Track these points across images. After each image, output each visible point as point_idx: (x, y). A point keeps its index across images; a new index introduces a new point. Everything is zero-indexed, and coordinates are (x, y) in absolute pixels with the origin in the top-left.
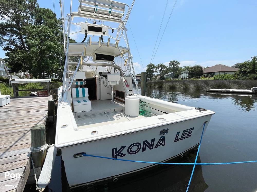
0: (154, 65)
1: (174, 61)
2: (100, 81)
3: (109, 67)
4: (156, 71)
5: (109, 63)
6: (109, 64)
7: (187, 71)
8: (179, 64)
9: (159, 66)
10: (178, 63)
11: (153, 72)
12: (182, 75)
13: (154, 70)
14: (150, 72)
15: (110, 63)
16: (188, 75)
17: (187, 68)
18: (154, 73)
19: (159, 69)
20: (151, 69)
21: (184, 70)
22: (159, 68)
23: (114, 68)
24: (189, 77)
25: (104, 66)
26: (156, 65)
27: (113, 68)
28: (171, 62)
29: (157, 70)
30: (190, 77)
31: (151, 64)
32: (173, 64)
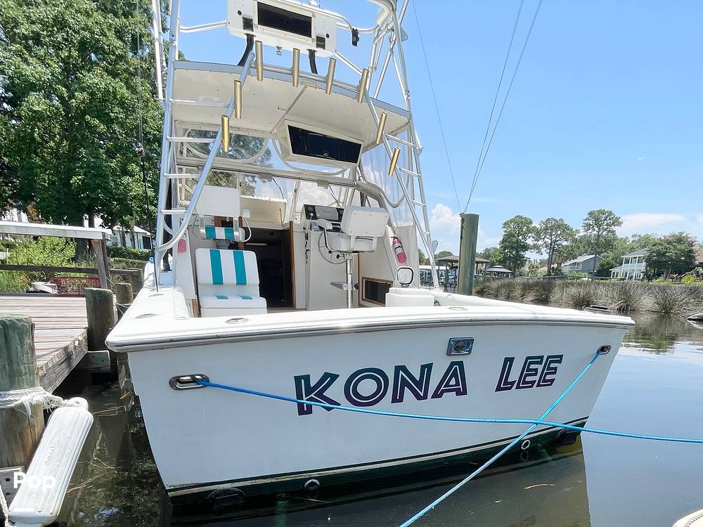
0: (531, 223)
1: (603, 212)
2: (307, 237)
3: (344, 189)
4: (536, 247)
5: (343, 172)
6: (345, 179)
7: (643, 253)
8: (619, 224)
9: (546, 229)
10: (617, 222)
11: (526, 248)
12: (625, 268)
13: (530, 241)
14: (513, 248)
15: (346, 175)
16: (643, 266)
17: (644, 242)
18: (527, 254)
19: (546, 239)
20: (520, 237)
21: (632, 250)
22: (545, 233)
23: (362, 195)
24: (646, 273)
25: (324, 182)
26: (536, 224)
27: (357, 193)
28: (590, 214)
29: (540, 242)
30: (649, 277)
31: (521, 217)
32: (598, 222)
